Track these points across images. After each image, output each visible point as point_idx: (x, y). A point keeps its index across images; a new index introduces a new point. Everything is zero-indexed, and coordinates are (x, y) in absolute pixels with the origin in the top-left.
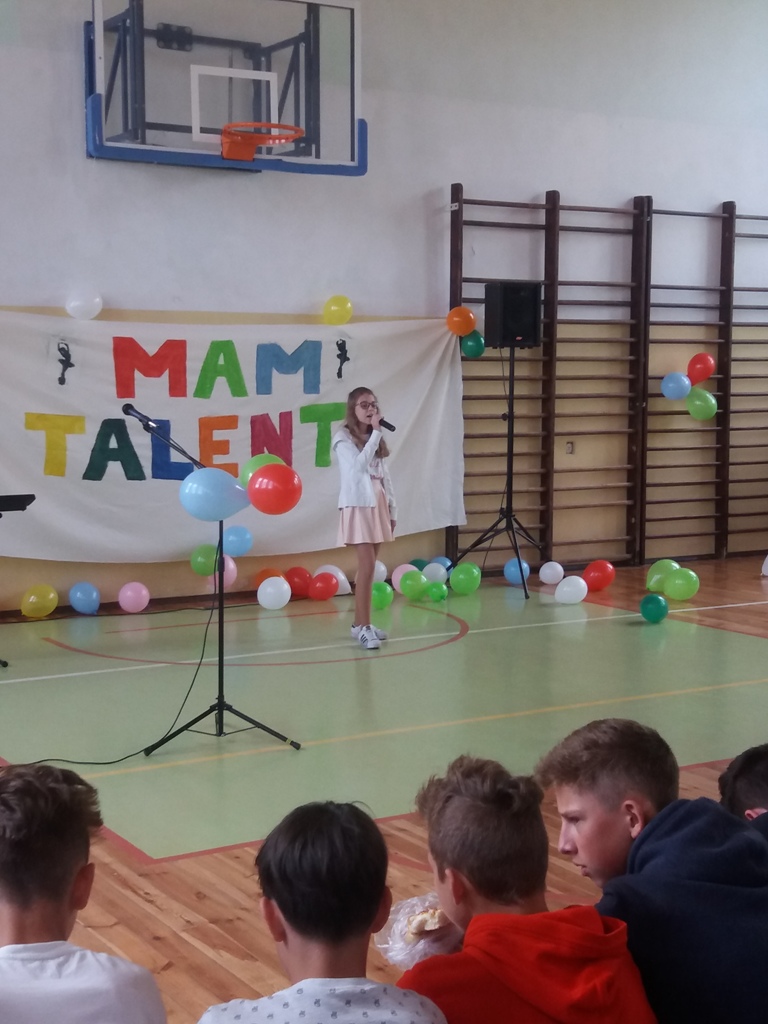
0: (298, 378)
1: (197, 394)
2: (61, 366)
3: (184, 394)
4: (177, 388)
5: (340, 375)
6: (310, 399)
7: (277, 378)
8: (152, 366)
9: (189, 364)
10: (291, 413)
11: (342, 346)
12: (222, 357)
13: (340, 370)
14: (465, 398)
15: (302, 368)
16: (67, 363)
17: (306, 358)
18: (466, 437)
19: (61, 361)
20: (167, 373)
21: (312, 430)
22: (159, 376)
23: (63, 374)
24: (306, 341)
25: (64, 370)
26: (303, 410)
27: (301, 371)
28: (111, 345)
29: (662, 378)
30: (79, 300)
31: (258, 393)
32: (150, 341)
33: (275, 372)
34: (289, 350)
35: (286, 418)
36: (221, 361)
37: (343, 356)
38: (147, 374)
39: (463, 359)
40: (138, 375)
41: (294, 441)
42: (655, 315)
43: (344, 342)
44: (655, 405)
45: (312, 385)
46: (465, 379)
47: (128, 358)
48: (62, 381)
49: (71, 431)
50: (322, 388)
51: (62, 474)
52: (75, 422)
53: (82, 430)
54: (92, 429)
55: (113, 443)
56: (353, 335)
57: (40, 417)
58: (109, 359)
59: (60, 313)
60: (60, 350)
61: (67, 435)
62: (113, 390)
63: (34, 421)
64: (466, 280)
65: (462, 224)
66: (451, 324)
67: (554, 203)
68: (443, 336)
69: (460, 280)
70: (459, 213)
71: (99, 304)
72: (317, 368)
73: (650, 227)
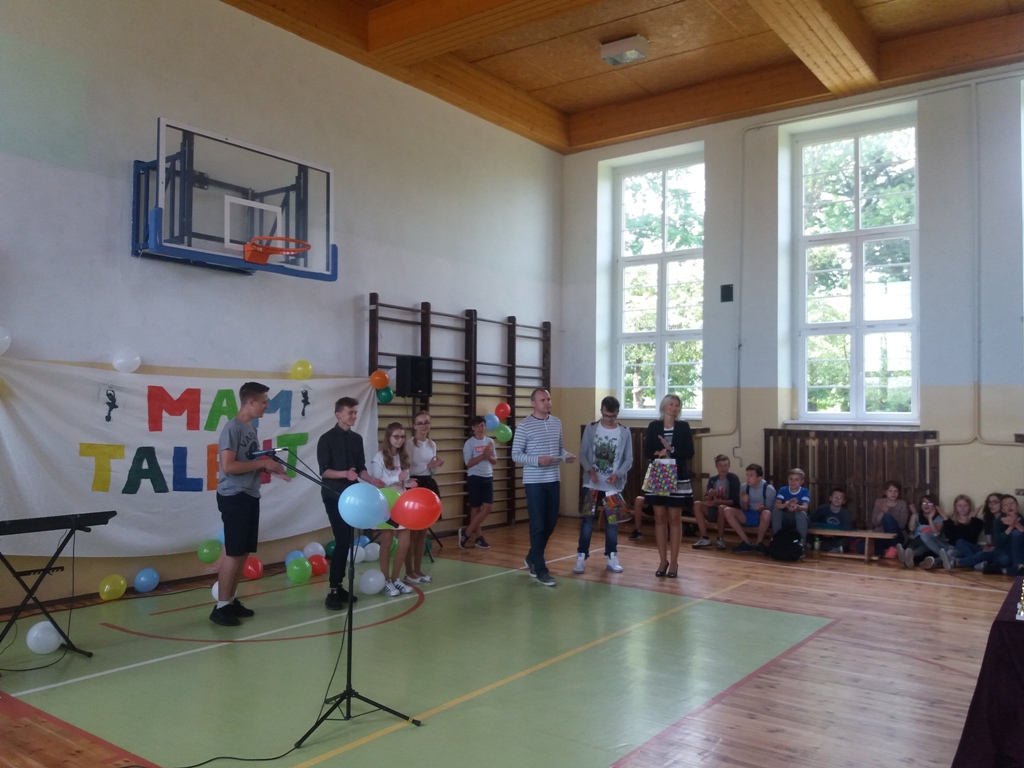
0: (276, 416)
1: (206, 428)
2: (107, 407)
3: (198, 428)
4: (193, 424)
5: (303, 414)
6: (283, 430)
8: (175, 408)
9: (202, 406)
10: (271, 440)
11: (305, 395)
12: (225, 401)
13: (304, 411)
15: (279, 410)
16: (112, 405)
17: (283, 402)
19: (108, 404)
20: (186, 412)
22: (180, 415)
23: (109, 414)
24: (282, 391)
25: (110, 411)
26: (278, 437)
28: (146, 391)
30: (123, 359)
35: (268, 445)
36: (225, 404)
37: (306, 402)
38: (171, 413)
39: (379, 404)
40: (164, 413)
42: (480, 380)
43: (306, 392)
45: (285, 421)
46: (379, 417)
47: (158, 401)
48: (108, 418)
49: (114, 456)
50: (292, 423)
51: (106, 490)
52: (117, 450)
53: (122, 456)
54: (130, 455)
55: (145, 465)
56: (315, 386)
57: (90, 446)
58: (144, 402)
59: (107, 367)
60: (108, 395)
61: (111, 460)
62: (146, 425)
63: (86, 450)
64: (380, 354)
65: (377, 318)
66: (373, 380)
67: (427, 310)
68: (367, 389)
69: (376, 354)
70: (376, 311)
71: (138, 362)
72: (289, 409)
73: (476, 327)
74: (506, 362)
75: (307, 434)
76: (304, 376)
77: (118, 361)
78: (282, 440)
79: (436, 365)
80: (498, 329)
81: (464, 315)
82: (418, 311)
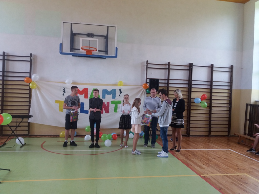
0: (111, 96)
4: (86, 97)
5: (120, 95)
6: (113, 100)
7: (107, 96)
8: (81, 93)
9: (88, 93)
10: (109, 102)
11: (120, 90)
15: (112, 94)
17: (113, 92)
19: (63, 91)
20: (84, 94)
21: (114, 105)
24: (113, 89)
25: (64, 93)
26: (112, 102)
29: (194, 99)
32: (81, 88)
33: (106, 94)
34: (109, 91)
35: (108, 103)
37: (121, 92)
39: (147, 93)
41: (109, 107)
42: (193, 86)
44: (192, 104)
45: (114, 97)
48: (63, 95)
50: (116, 98)
51: (62, 112)
56: (123, 88)
57: (58, 101)
59: (64, 83)
60: (63, 89)
64: (148, 79)
65: (147, 68)
66: (143, 87)
67: (169, 64)
68: (142, 89)
69: (147, 78)
70: (147, 66)
71: (71, 82)
72: (115, 94)
73: (192, 69)
74: (210, 80)
75: (121, 101)
76: (120, 85)
77: (67, 81)
78: (113, 102)
79: (170, 82)
80: (206, 69)
81: (189, 65)
82: (167, 65)
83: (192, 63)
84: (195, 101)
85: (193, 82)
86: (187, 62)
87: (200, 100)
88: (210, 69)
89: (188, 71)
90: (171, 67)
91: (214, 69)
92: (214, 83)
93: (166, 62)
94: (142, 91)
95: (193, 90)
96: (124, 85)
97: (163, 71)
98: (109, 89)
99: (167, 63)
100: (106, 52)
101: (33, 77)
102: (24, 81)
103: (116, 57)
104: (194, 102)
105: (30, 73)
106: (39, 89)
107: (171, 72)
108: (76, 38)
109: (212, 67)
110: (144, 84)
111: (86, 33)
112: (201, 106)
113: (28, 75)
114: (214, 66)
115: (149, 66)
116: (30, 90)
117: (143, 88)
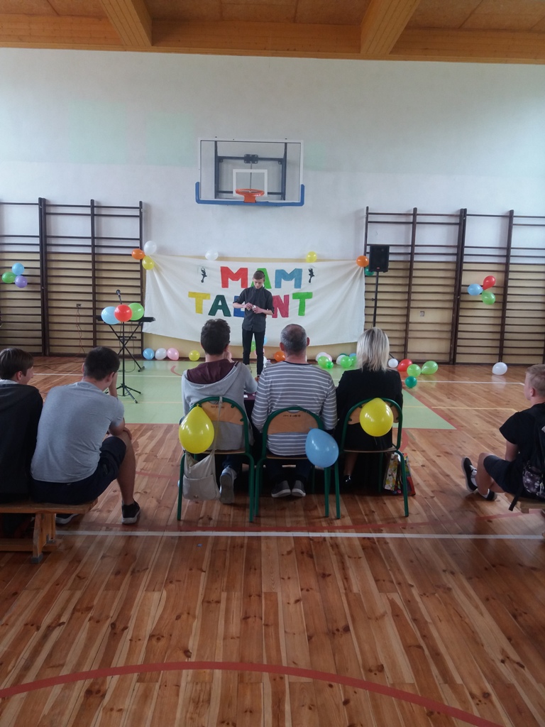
0: (293, 282)
2: (202, 276)
5: (310, 281)
6: (297, 290)
7: (283, 282)
8: (235, 277)
9: (248, 276)
10: (289, 295)
11: (311, 271)
14: (365, 292)
16: (204, 275)
17: (296, 275)
18: (366, 307)
20: (240, 279)
21: (298, 302)
22: (238, 279)
24: (296, 269)
25: (203, 278)
26: (293, 294)
27: (294, 279)
28: (220, 269)
29: (468, 286)
30: (210, 254)
31: (276, 287)
32: (234, 268)
33: (283, 280)
34: (289, 272)
35: (287, 297)
37: (312, 274)
38: (233, 280)
39: (365, 276)
40: (229, 280)
41: (290, 306)
42: (466, 259)
43: (312, 269)
44: (464, 297)
45: (298, 285)
46: (366, 284)
47: (226, 274)
48: (202, 281)
49: (205, 298)
50: (302, 287)
51: (202, 313)
52: (206, 296)
53: (209, 299)
54: (213, 299)
55: (220, 303)
56: (317, 267)
57: (194, 293)
58: (219, 274)
59: (202, 257)
60: (203, 271)
61: (204, 300)
62: (221, 285)
63: (192, 295)
64: (368, 245)
65: (367, 222)
66: (358, 262)
67: (415, 213)
68: (356, 268)
69: (366, 245)
70: (367, 218)
71: (216, 255)
72: (300, 279)
73: (465, 221)
74: (505, 246)
75: (311, 293)
76: (311, 260)
77: (208, 255)
78: (296, 296)
79: (417, 250)
80: (497, 221)
81: (459, 213)
82: (410, 215)
83: (465, 210)
84: (470, 290)
85: (466, 251)
86: (454, 208)
87: (479, 288)
88: (507, 220)
89: (457, 227)
90: (419, 219)
91: (515, 221)
92: (513, 252)
93: (408, 208)
94: (355, 273)
95: (465, 267)
96: (318, 260)
97: (403, 227)
98: (289, 268)
99: (410, 211)
100: (282, 194)
101: (146, 246)
102: (131, 255)
103: (302, 203)
104: (468, 293)
105: (140, 239)
106: (158, 270)
107: (419, 229)
108: (225, 166)
109: (510, 216)
110: (360, 258)
111: (243, 156)
112: (482, 301)
113: (137, 244)
114: (514, 215)
115: (371, 218)
116: (142, 271)
117: (357, 265)
